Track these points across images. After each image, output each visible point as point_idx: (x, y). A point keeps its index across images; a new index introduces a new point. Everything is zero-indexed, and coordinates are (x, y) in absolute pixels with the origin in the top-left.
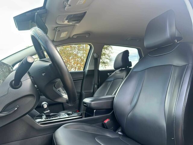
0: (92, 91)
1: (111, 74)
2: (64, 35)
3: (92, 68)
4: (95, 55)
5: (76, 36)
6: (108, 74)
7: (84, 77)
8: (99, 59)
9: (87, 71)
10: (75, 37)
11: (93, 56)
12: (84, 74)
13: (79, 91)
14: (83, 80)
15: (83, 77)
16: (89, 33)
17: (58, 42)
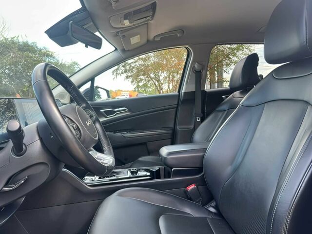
0: (192, 127)
1: (227, 97)
2: (135, 40)
3: (192, 88)
4: (196, 66)
5: (160, 37)
6: (223, 96)
7: (178, 105)
8: (204, 72)
9: (183, 94)
10: (158, 39)
11: (193, 68)
12: (179, 99)
13: (172, 125)
14: (177, 108)
15: (176, 103)
16: (181, 30)
17: (131, 50)
